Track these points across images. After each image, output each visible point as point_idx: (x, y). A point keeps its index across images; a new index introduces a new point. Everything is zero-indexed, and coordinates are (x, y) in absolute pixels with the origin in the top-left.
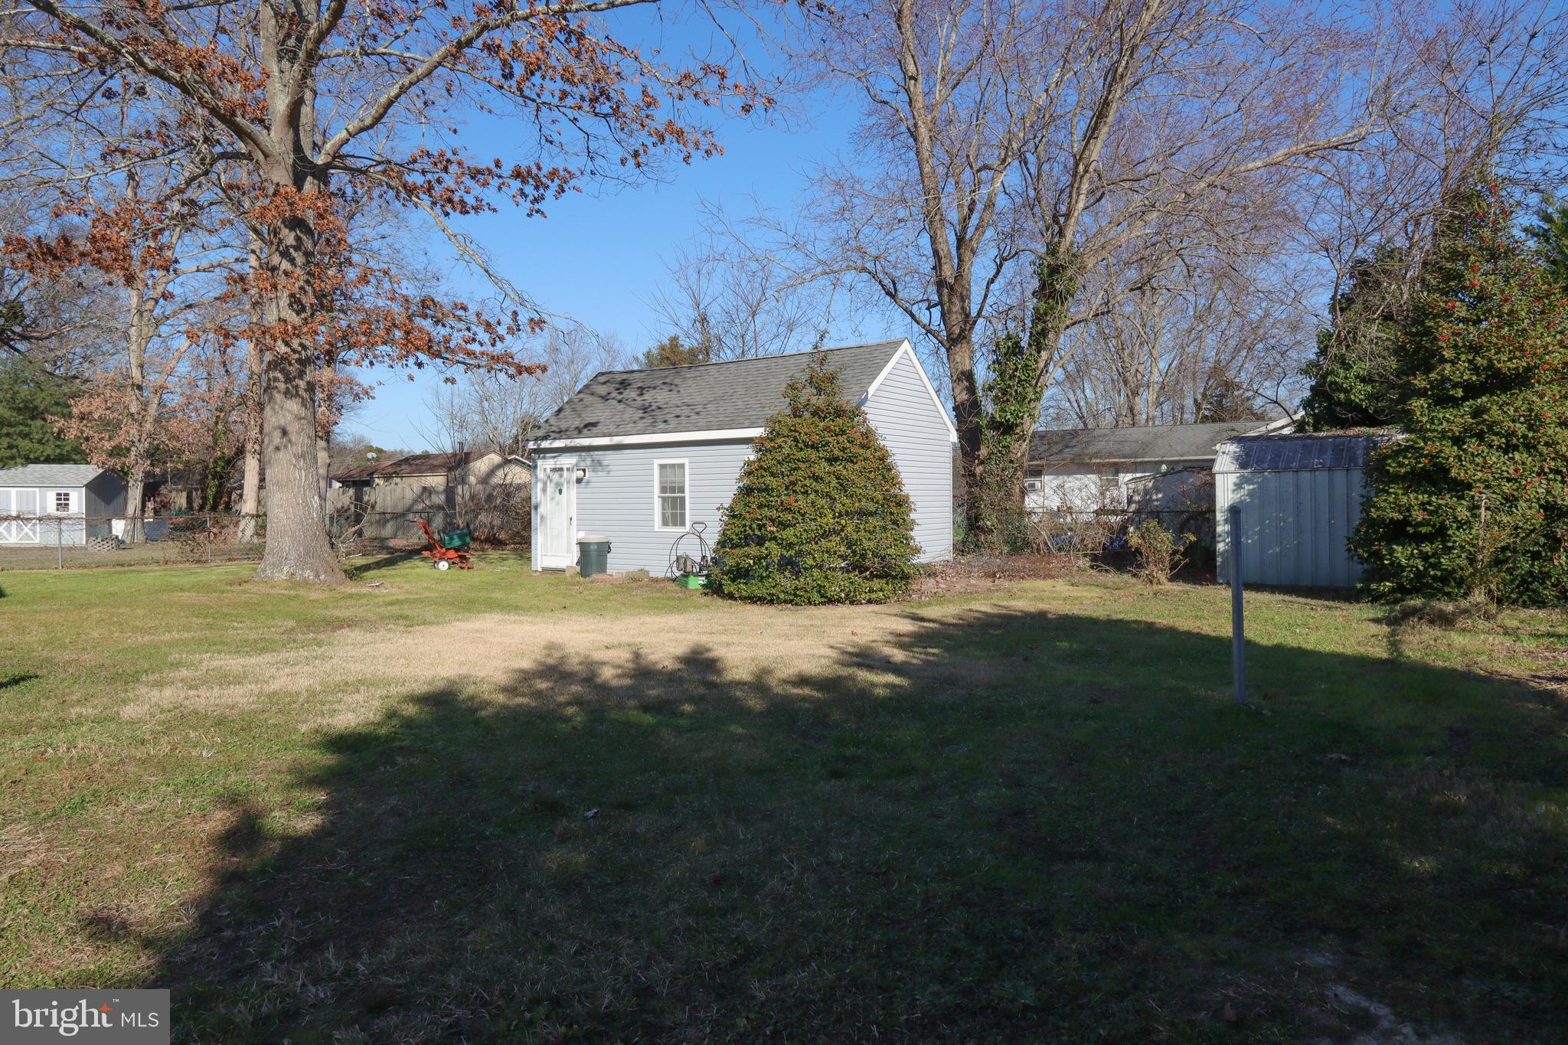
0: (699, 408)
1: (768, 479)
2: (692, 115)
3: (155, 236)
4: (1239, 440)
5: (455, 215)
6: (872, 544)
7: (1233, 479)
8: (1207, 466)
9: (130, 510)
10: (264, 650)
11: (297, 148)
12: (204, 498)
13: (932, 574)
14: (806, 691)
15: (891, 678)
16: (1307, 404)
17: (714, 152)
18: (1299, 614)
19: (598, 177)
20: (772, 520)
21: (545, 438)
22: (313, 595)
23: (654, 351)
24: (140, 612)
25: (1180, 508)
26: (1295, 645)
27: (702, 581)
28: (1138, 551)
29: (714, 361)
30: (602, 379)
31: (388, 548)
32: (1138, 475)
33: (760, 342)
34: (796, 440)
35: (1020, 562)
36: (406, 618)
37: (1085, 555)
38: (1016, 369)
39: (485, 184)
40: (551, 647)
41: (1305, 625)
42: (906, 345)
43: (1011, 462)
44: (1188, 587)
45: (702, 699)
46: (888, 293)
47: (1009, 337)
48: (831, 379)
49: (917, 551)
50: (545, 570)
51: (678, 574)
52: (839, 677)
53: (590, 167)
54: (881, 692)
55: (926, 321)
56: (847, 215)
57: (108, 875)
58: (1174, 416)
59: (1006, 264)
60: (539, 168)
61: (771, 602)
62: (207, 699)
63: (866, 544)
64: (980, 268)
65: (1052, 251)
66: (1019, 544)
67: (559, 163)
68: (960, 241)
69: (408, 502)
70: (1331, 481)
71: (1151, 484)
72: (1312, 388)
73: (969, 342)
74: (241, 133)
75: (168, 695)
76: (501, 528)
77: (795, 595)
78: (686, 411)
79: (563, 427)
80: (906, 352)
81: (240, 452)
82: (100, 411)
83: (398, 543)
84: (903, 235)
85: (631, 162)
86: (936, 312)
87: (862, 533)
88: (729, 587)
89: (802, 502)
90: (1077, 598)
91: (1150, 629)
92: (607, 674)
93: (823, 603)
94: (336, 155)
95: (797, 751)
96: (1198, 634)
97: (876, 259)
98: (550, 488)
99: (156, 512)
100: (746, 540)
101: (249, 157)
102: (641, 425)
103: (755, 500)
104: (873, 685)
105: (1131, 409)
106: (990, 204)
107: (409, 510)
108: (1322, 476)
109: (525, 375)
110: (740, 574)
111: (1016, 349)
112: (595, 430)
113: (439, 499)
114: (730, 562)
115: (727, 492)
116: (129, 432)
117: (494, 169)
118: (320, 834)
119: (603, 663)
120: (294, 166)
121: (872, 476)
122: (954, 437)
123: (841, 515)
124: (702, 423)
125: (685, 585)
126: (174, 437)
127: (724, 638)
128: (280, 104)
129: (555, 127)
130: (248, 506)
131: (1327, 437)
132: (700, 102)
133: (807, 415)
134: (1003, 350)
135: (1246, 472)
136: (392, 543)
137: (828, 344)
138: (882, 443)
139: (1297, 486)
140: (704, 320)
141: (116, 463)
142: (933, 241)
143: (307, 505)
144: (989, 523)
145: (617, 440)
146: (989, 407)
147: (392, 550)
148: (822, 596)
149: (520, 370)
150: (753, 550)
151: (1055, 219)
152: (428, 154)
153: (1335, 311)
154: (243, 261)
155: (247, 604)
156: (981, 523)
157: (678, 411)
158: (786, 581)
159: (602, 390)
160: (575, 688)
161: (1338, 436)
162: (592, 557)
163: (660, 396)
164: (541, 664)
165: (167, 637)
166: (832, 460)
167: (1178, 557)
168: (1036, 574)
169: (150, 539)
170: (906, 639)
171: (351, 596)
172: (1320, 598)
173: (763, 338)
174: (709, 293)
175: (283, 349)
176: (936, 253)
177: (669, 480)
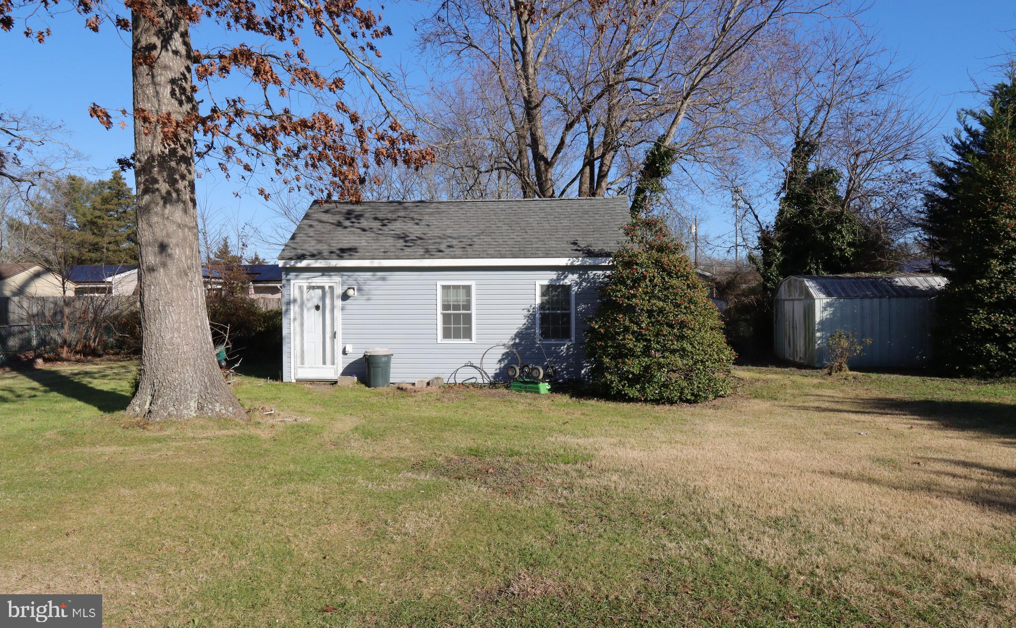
7: (823, 303)
27: (547, 386)
50: (299, 381)
98: (305, 304)
112: (358, 255)
124: (491, 252)
135: (831, 299)
139: (862, 308)
145: (391, 263)
162: (382, 368)
177: (452, 299)
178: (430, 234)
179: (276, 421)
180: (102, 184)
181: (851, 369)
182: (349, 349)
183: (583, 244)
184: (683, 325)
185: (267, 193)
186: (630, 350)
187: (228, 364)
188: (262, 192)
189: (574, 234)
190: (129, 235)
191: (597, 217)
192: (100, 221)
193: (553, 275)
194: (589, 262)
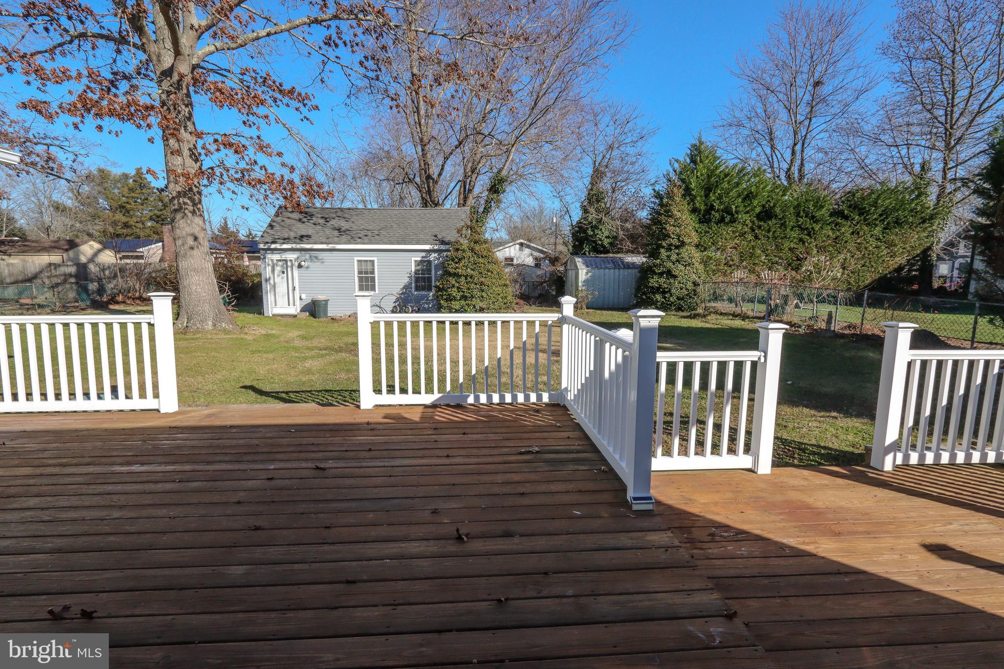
7: (585, 271)
21: (273, 243)
50: (274, 315)
78: (368, 233)
98: (277, 270)
102: (344, 239)
112: (312, 240)
124: (385, 241)
135: (589, 269)
139: (604, 274)
145: (331, 246)
163: (342, 224)
177: (363, 268)
178: (354, 227)
179: (257, 332)
180: (126, 176)
181: (588, 308)
182: (303, 296)
183: (440, 237)
184: (482, 283)
185: (246, 206)
186: (454, 297)
187: (227, 304)
188: (243, 207)
189: (435, 231)
190: (151, 217)
191: (450, 220)
192: (128, 206)
193: (424, 254)
194: (443, 247)
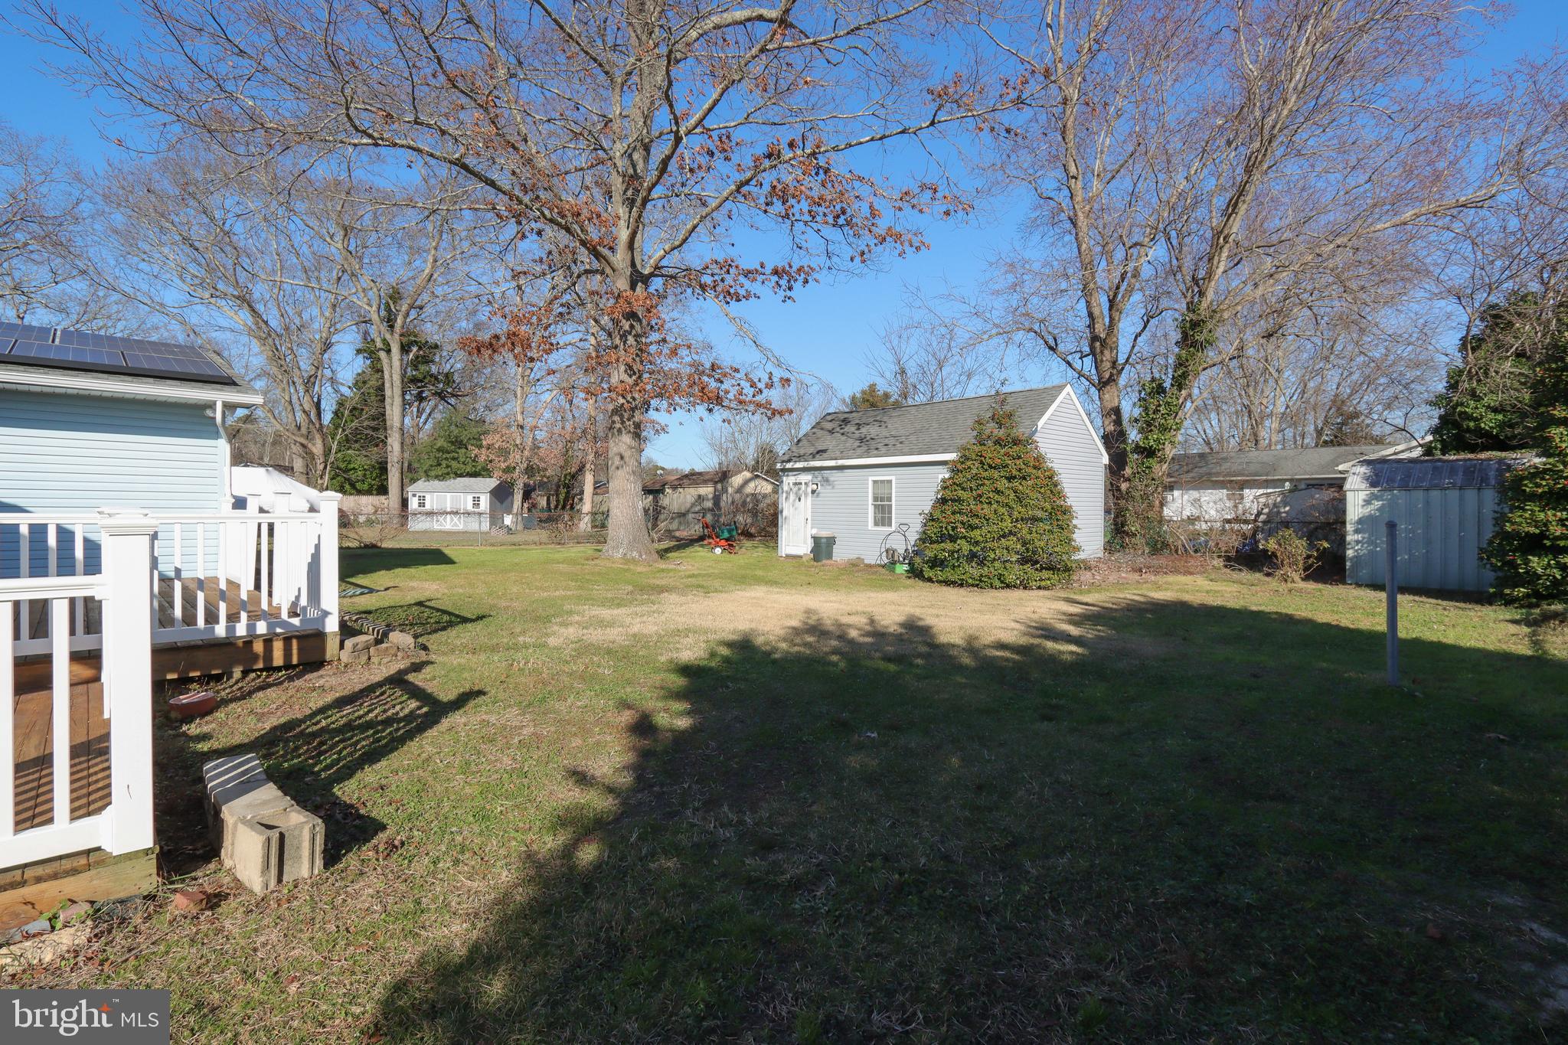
0: (903, 439)
1: (960, 493)
2: (908, 221)
3: (546, 329)
4: (1368, 463)
5: (733, 303)
6: (1042, 544)
7: (1362, 495)
8: (1338, 484)
9: (515, 511)
10: (619, 606)
11: (633, 264)
12: (558, 501)
13: (1088, 568)
14: (1007, 654)
15: (1073, 648)
16: (1435, 431)
17: (923, 248)
18: (1433, 613)
19: (834, 271)
20: (963, 523)
21: (789, 461)
22: (639, 569)
23: (858, 395)
24: (538, 576)
25: (1309, 519)
26: (1435, 640)
27: (906, 567)
28: (1274, 554)
29: (910, 403)
30: (829, 418)
31: (674, 537)
32: (1269, 491)
33: (945, 388)
34: (982, 463)
35: (1161, 561)
36: (702, 587)
37: (1219, 557)
38: (1160, 405)
39: (753, 281)
40: (808, 612)
41: (1441, 622)
42: (1068, 388)
43: (1153, 479)
44: (1320, 586)
45: (930, 655)
46: (1051, 348)
47: (1153, 380)
48: (1010, 416)
49: (1078, 549)
50: (788, 556)
51: (886, 561)
52: (1032, 644)
53: (828, 263)
54: (1069, 657)
55: (1079, 368)
56: (1018, 288)
57: (574, 745)
58: (1295, 442)
59: (1152, 321)
60: (791, 267)
61: (961, 585)
62: (596, 636)
63: (1038, 543)
64: (1128, 326)
65: (1191, 308)
66: (1159, 546)
67: (805, 263)
68: (1112, 303)
69: (688, 505)
70: (1461, 499)
71: (1279, 499)
72: (1441, 417)
73: (1117, 384)
74: (598, 255)
75: (571, 632)
76: (752, 525)
77: (981, 581)
78: (892, 441)
79: (802, 453)
80: (1068, 394)
81: (581, 469)
82: (499, 443)
83: (683, 533)
84: (1063, 302)
85: (858, 259)
86: (1088, 361)
87: (1034, 535)
88: (928, 573)
89: (987, 510)
90: (1219, 591)
91: (1289, 620)
92: (853, 634)
93: (1003, 588)
94: (657, 267)
95: (1011, 698)
96: (1337, 626)
97: (1042, 321)
98: (792, 497)
99: (529, 510)
100: (942, 538)
101: (602, 273)
102: (859, 451)
103: (949, 508)
104: (1060, 652)
105: (1255, 435)
106: (1136, 274)
107: (688, 511)
108: (1454, 495)
109: (777, 416)
110: (936, 563)
111: (1160, 390)
112: (825, 455)
113: (709, 504)
114: (929, 554)
115: (926, 502)
116: (515, 457)
117: (760, 269)
118: (694, 731)
119: (849, 626)
120: (631, 276)
121: (1042, 490)
122: (1106, 459)
123: (1017, 521)
124: (906, 450)
125: (893, 570)
126: (541, 460)
127: (935, 611)
128: (624, 235)
129: (803, 237)
130: (587, 507)
131: (1457, 460)
132: (916, 211)
133: (990, 443)
134: (1149, 391)
135: (1376, 490)
136: (677, 534)
137: (1006, 389)
138: (1050, 465)
139: (1427, 503)
140: (903, 372)
141: (507, 477)
142: (1088, 303)
143: (634, 507)
144: (1133, 529)
145: (840, 462)
146: (1133, 435)
147: (679, 539)
148: (1002, 582)
149: (775, 412)
150: (948, 546)
151: (1195, 280)
152: (716, 262)
153: (1467, 351)
154: (586, 340)
155: (599, 574)
156: (1126, 528)
157: (887, 441)
158: (973, 570)
159: (829, 426)
160: (834, 643)
161: (1469, 459)
162: (822, 548)
163: (872, 430)
164: (806, 623)
165: (557, 593)
166: (1010, 479)
167: (1310, 561)
168: (1176, 571)
169: (526, 528)
170: (1077, 618)
171: (663, 570)
172: (1451, 600)
173: (948, 384)
174: (907, 352)
175: (621, 401)
176: (1091, 315)
177: (879, 492)
182: (814, 531)
